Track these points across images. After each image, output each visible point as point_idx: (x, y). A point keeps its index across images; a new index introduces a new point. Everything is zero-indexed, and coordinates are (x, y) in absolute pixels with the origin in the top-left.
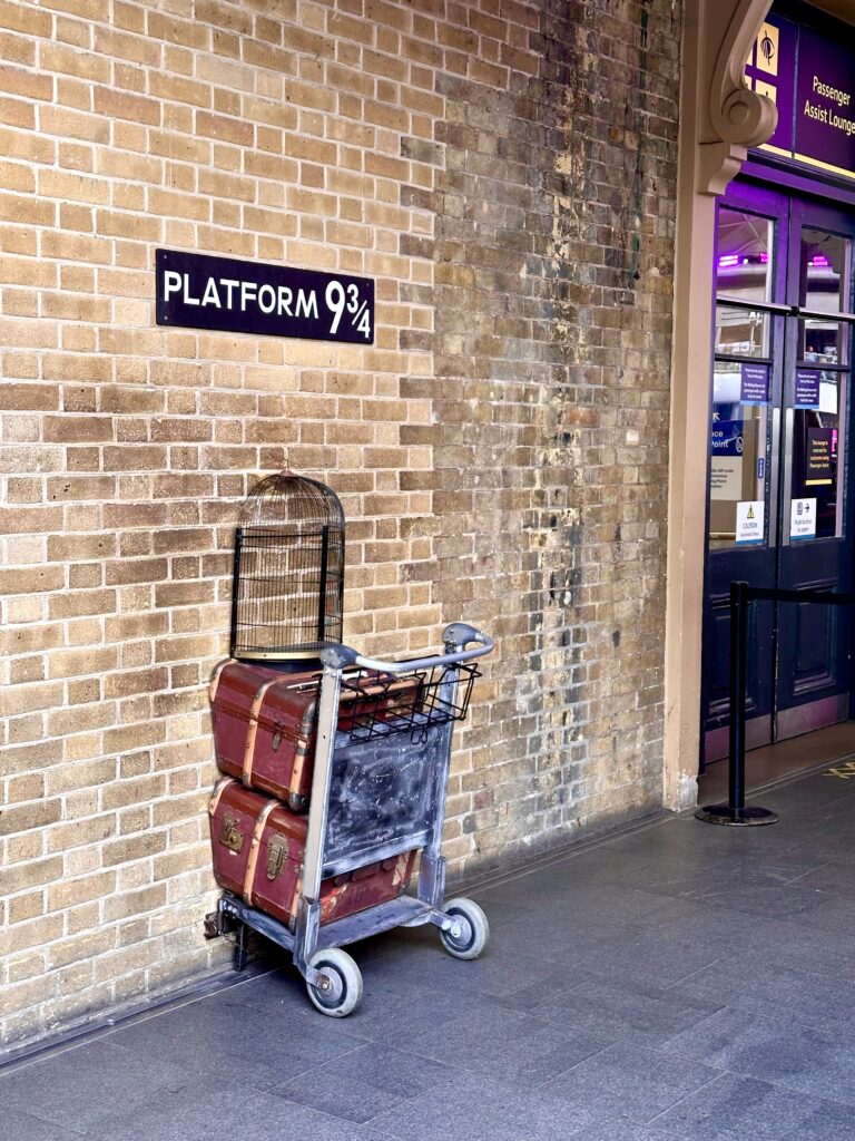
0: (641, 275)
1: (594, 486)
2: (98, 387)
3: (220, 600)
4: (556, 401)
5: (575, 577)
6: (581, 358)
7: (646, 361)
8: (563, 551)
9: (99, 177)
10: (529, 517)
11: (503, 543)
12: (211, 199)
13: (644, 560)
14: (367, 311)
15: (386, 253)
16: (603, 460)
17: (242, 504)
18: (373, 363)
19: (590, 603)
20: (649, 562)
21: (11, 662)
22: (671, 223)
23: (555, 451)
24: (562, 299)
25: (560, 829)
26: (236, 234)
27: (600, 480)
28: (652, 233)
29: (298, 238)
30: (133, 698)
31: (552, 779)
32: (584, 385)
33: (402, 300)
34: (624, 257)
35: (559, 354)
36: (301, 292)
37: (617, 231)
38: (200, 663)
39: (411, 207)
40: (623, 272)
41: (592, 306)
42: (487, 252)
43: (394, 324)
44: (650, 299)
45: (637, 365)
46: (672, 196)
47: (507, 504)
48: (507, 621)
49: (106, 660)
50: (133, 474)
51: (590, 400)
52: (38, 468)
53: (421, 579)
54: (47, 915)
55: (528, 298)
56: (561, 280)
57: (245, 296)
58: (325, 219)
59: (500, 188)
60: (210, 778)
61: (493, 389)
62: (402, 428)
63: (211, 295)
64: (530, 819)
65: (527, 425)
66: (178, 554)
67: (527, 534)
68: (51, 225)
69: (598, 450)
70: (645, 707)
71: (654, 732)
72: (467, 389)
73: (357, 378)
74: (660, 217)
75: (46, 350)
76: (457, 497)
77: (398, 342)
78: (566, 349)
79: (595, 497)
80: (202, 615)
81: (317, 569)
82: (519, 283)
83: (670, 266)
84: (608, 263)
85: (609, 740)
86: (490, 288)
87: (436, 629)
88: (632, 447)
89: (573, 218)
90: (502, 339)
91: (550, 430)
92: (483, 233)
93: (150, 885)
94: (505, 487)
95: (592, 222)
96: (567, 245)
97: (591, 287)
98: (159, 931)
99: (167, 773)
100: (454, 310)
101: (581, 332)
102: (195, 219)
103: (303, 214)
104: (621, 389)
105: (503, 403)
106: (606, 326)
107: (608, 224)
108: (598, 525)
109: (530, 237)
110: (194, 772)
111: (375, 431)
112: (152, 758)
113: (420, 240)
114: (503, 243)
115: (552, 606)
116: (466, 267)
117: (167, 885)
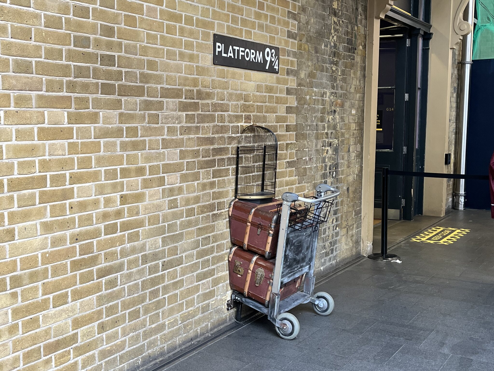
0: (357, 49)
1: (342, 131)
2: (195, 89)
3: (232, 176)
4: (332, 97)
5: (336, 166)
6: (339, 80)
7: (358, 82)
8: (333, 156)
9: (196, 4)
10: (324, 143)
11: (316, 153)
12: (230, 14)
13: (356, 159)
14: (277, 60)
15: (283, 37)
16: (345, 121)
17: (238, 137)
18: (278, 81)
19: (341, 176)
20: (358, 160)
21: (168, 201)
22: (366, 29)
23: (331, 117)
24: (334, 57)
25: (331, 264)
26: (238, 28)
27: (344, 128)
28: (360, 32)
29: (256, 31)
30: (205, 215)
31: (329, 244)
32: (340, 91)
33: (287, 56)
34: (352, 41)
35: (333, 79)
36: (258, 53)
37: (350, 31)
38: (225, 200)
39: (291, 19)
40: (352, 47)
41: (343, 60)
42: (312, 38)
43: (285, 66)
44: (360, 58)
45: (355, 84)
46: (366, 19)
47: (317, 138)
49: (197, 200)
50: (206, 125)
51: (342, 97)
52: (177, 122)
53: (292, 167)
54: (179, 302)
55: (324, 56)
56: (334, 50)
57: (241, 53)
58: (265, 23)
59: (316, 13)
60: (228, 246)
61: (314, 92)
62: (287, 107)
63: (230, 53)
64: (323, 260)
65: (323, 106)
66: (219, 157)
67: (322, 149)
68: (182, 23)
69: (344, 117)
70: (356, 216)
71: (359, 226)
72: (306, 92)
73: (273, 87)
74: (363, 26)
75: (179, 74)
76: (302, 135)
77: (286, 73)
78: (335, 77)
79: (343, 135)
80: (226, 181)
81: (261, 163)
82: (322, 50)
83: (365, 45)
84: (347, 44)
85: (346, 229)
86: (313, 52)
87: (296, 187)
88: (353, 115)
89: (338, 26)
90: (316, 72)
91: (330, 109)
92: (311, 30)
93: (210, 289)
94: (317, 131)
95: (343, 27)
96: (336, 36)
97: (342, 53)
98: (213, 308)
99: (215, 245)
100: (303, 60)
101: (339, 70)
102: (225, 22)
103: (259, 21)
104: (350, 93)
105: (316, 98)
106: (346, 68)
107: (347, 28)
108: (343, 146)
109: (325, 33)
110: (224, 244)
111: (278, 109)
112: (211, 239)
113: (293, 32)
114: (317, 35)
115: (330, 177)
116: (306, 44)
117: (215, 289)
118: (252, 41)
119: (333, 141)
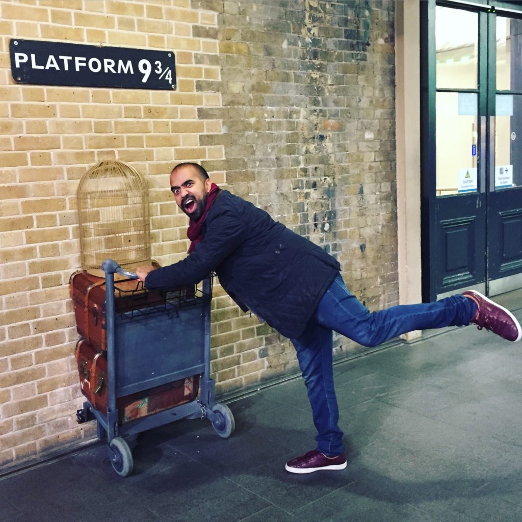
0: (371, 43)
1: (342, 164)
4: (313, 118)
5: (332, 216)
6: (329, 92)
7: (377, 92)
8: (323, 201)
10: (297, 183)
11: (279, 198)
12: (49, 9)
13: (381, 204)
14: (170, 71)
15: (183, 37)
16: (349, 149)
18: (178, 100)
19: (343, 229)
20: (384, 205)
22: (391, 13)
23: (313, 146)
24: (315, 59)
26: (70, 29)
27: (347, 160)
28: (378, 19)
29: (116, 30)
32: (333, 108)
33: (196, 63)
34: (358, 33)
35: (314, 91)
36: (121, 62)
37: (353, 19)
39: (200, 9)
40: (358, 42)
41: (336, 63)
42: (257, 34)
43: (191, 77)
44: (378, 57)
45: (371, 94)
47: (280, 176)
51: (338, 116)
55: (289, 59)
56: (314, 48)
57: (78, 65)
58: (135, 18)
61: (267, 112)
62: (201, 137)
63: (52, 63)
65: (293, 131)
66: (40, 214)
67: (296, 193)
69: (344, 144)
70: (385, 285)
72: (247, 112)
73: (166, 109)
74: (384, 10)
76: (244, 174)
77: (195, 87)
78: (318, 88)
79: (344, 170)
80: (60, 247)
82: (282, 51)
83: (392, 37)
84: (346, 37)
86: (261, 54)
88: (368, 141)
89: (320, 12)
90: (271, 83)
91: (309, 134)
92: (254, 23)
93: (36, 396)
94: (279, 167)
95: (334, 14)
96: (317, 28)
97: (335, 52)
98: (44, 421)
99: (43, 335)
100: (235, 68)
101: (329, 77)
102: (38, 21)
103: (120, 16)
104: (360, 109)
105: (274, 119)
106: (347, 73)
107: (345, 15)
108: (347, 186)
109: (289, 24)
110: (63, 333)
111: (181, 139)
112: (31, 327)
113: (208, 28)
114: (269, 29)
115: (316, 232)
116: (242, 43)
117: (48, 396)
118: (104, 45)
119: (321, 180)
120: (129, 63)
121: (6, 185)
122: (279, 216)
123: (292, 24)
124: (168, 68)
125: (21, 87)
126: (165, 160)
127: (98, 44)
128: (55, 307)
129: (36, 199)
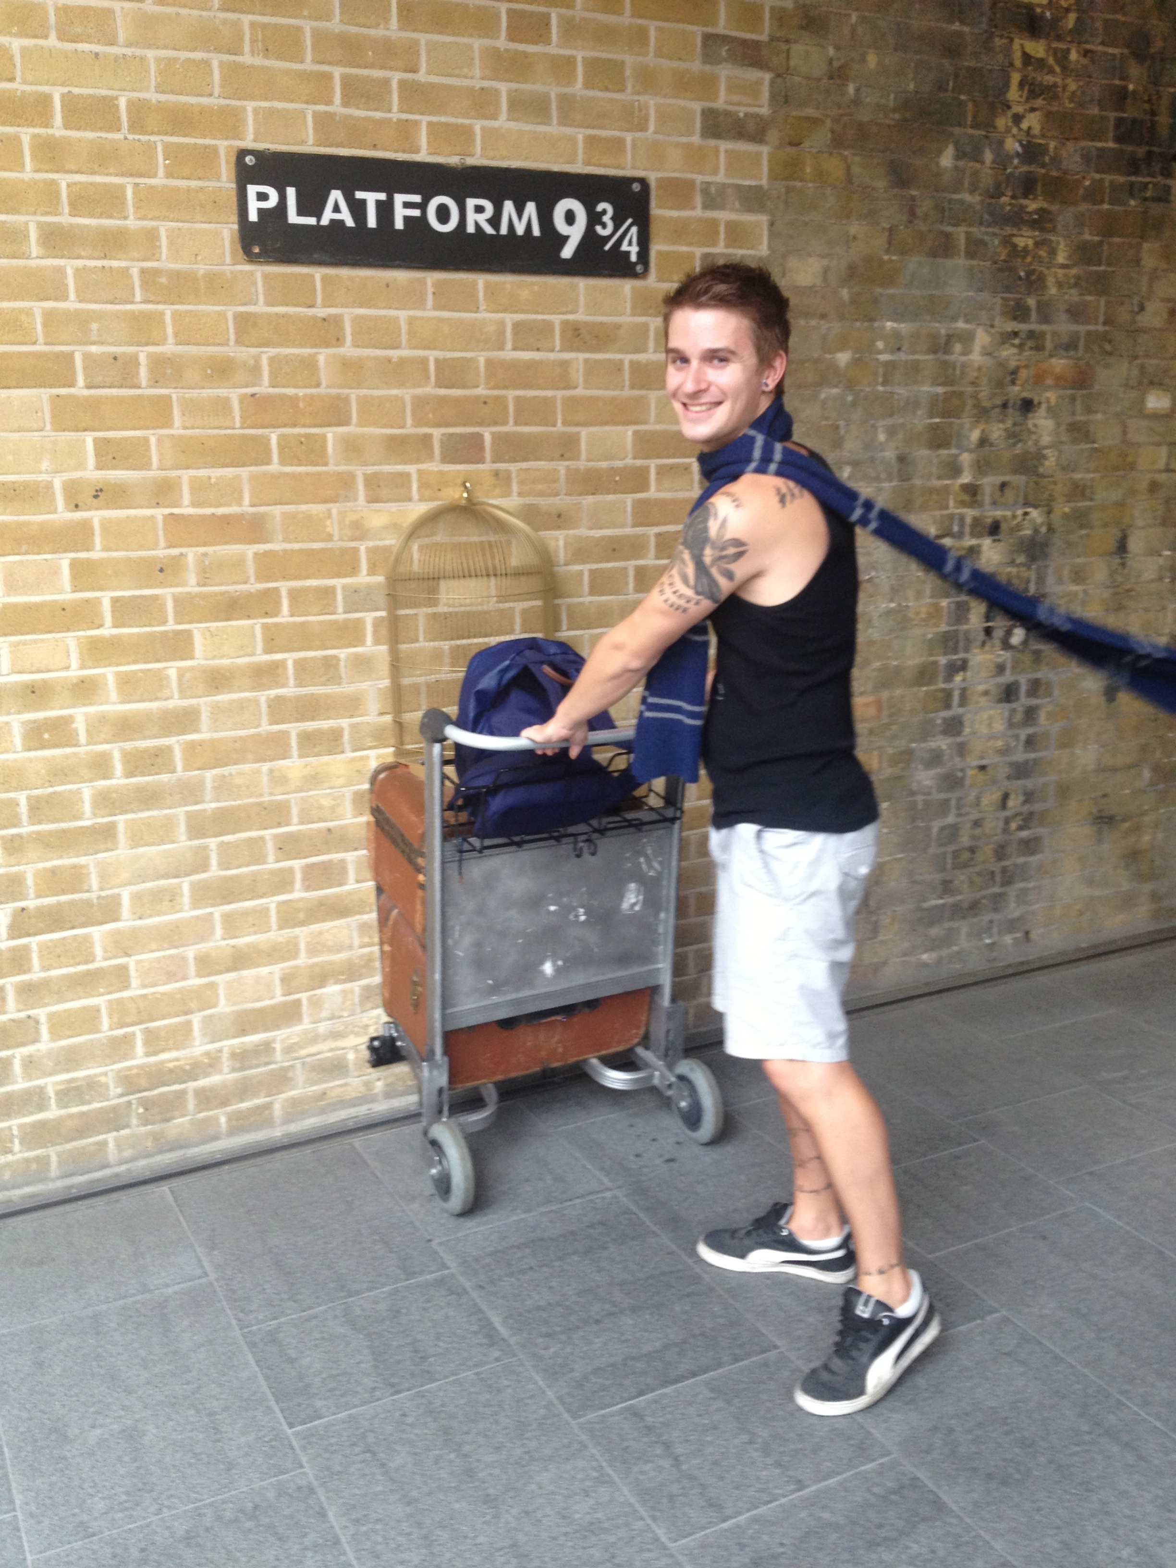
1: (1077, 476)
2: (143, 352)
4: (1008, 353)
6: (1060, 285)
9: (129, 51)
10: (949, 523)
12: (337, 72)
13: (1172, 582)
14: (634, 230)
15: (675, 139)
16: (1098, 437)
21: (23, 723)
23: (1002, 426)
24: (1025, 196)
26: (387, 121)
27: (1092, 465)
29: (503, 122)
31: (978, 880)
32: (1063, 326)
33: (705, 207)
34: (1153, 127)
35: (1019, 281)
36: (509, 207)
37: (1141, 88)
39: (724, 65)
40: (1150, 154)
41: (1083, 207)
42: (874, 129)
43: (690, 244)
47: (905, 505)
48: (898, 670)
49: (181, 721)
51: (1076, 348)
52: (47, 467)
55: (956, 196)
56: (1024, 169)
57: (400, 214)
58: (553, 92)
59: (902, 30)
61: (884, 336)
63: (337, 211)
64: (936, 931)
65: (950, 389)
66: (299, 583)
68: (46, 125)
69: (1086, 423)
70: (1162, 787)
72: (831, 337)
73: (618, 326)
75: (48, 304)
78: (1030, 273)
79: (1078, 491)
80: (342, 664)
82: (937, 175)
84: (1118, 139)
86: (880, 184)
88: (1152, 418)
89: (1051, 71)
90: (900, 261)
91: (992, 396)
92: (868, 100)
93: (275, 1001)
94: (903, 480)
95: (1090, 77)
96: (1038, 114)
97: (1084, 178)
98: (294, 1055)
99: (297, 864)
100: (807, 219)
101: (1062, 246)
102: (307, 102)
103: (514, 86)
104: (1139, 331)
105: (902, 356)
106: (1111, 236)
107: (1121, 79)
108: (1084, 532)
109: (962, 103)
110: (343, 861)
111: (653, 406)
112: (270, 846)
113: (741, 115)
114: (908, 115)
115: (987, 648)
116: (831, 154)
117: (305, 1002)
118: (471, 161)
119: (1014, 517)
120: (531, 208)
121: (221, 511)
122: (893, 605)
123: (970, 105)
124: (630, 221)
125: (260, 271)
126: (607, 459)
127: (453, 160)
128: (326, 802)
129: (288, 546)
